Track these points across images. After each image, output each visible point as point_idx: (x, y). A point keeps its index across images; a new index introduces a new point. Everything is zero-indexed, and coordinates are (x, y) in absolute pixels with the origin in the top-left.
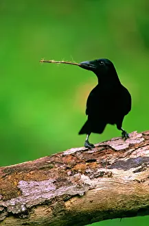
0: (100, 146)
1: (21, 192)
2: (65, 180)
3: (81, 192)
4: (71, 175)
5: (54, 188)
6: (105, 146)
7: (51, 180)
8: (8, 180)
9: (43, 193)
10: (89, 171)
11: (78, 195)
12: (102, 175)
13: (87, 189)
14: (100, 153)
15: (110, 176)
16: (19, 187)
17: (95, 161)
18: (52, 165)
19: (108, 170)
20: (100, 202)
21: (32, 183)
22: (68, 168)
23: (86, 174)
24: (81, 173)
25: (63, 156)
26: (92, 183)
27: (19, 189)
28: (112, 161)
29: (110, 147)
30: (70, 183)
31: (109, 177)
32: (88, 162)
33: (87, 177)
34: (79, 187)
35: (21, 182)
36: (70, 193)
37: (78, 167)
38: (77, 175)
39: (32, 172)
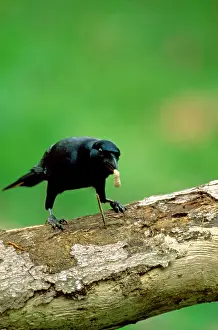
0: (193, 193)
1: (76, 261)
2: (141, 243)
3: (164, 262)
4: (150, 236)
5: (124, 255)
6: (201, 193)
7: (122, 244)
8: (57, 244)
9: (108, 262)
10: (177, 230)
11: (159, 267)
12: (195, 236)
13: (173, 257)
14: (194, 203)
15: (208, 237)
16: (72, 253)
17: (185, 215)
18: (121, 221)
19: (205, 229)
20: (192, 276)
21: (92, 248)
22: (145, 226)
23: (172, 234)
24: (165, 233)
25: (139, 208)
27: (73, 257)
28: (210, 216)
29: (208, 195)
30: (148, 249)
31: (206, 239)
32: (175, 216)
33: (173, 240)
34: (162, 255)
35: (76, 246)
36: (147, 263)
37: (160, 224)
38: (159, 236)
39: (91, 232)
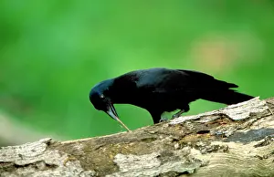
0: (214, 115)
1: (118, 167)
2: (172, 154)
3: (190, 170)
4: (179, 149)
5: (157, 163)
6: (221, 115)
7: (155, 154)
8: (103, 153)
9: (144, 169)
10: (201, 143)
11: (186, 173)
12: (216, 149)
13: (197, 165)
14: (215, 122)
15: (226, 150)
16: (115, 161)
17: (208, 132)
18: (155, 136)
19: (225, 144)
21: (131, 157)
22: (175, 140)
23: (197, 147)
24: (191, 146)
25: (170, 125)
26: (204, 158)
27: (115, 164)
28: (229, 133)
29: (227, 117)
30: (177, 159)
31: (224, 151)
32: (199, 133)
33: (198, 152)
34: (188, 163)
35: (118, 156)
36: (177, 170)
37: (188, 139)
38: (186, 148)
39: (131, 144)
